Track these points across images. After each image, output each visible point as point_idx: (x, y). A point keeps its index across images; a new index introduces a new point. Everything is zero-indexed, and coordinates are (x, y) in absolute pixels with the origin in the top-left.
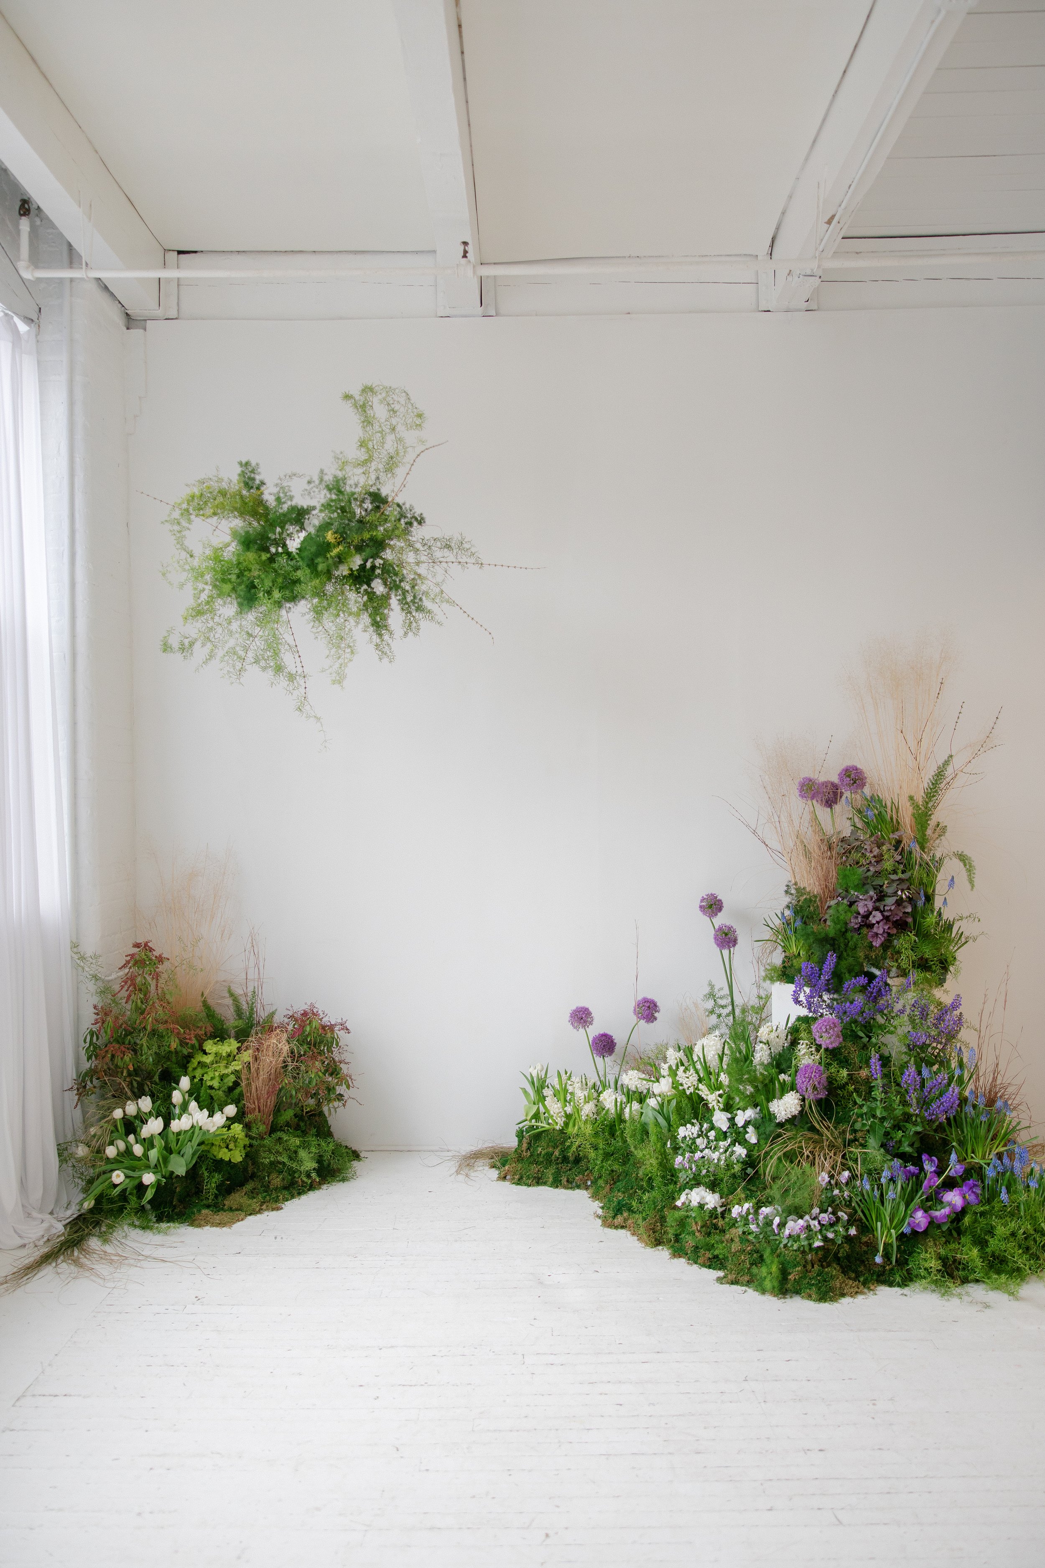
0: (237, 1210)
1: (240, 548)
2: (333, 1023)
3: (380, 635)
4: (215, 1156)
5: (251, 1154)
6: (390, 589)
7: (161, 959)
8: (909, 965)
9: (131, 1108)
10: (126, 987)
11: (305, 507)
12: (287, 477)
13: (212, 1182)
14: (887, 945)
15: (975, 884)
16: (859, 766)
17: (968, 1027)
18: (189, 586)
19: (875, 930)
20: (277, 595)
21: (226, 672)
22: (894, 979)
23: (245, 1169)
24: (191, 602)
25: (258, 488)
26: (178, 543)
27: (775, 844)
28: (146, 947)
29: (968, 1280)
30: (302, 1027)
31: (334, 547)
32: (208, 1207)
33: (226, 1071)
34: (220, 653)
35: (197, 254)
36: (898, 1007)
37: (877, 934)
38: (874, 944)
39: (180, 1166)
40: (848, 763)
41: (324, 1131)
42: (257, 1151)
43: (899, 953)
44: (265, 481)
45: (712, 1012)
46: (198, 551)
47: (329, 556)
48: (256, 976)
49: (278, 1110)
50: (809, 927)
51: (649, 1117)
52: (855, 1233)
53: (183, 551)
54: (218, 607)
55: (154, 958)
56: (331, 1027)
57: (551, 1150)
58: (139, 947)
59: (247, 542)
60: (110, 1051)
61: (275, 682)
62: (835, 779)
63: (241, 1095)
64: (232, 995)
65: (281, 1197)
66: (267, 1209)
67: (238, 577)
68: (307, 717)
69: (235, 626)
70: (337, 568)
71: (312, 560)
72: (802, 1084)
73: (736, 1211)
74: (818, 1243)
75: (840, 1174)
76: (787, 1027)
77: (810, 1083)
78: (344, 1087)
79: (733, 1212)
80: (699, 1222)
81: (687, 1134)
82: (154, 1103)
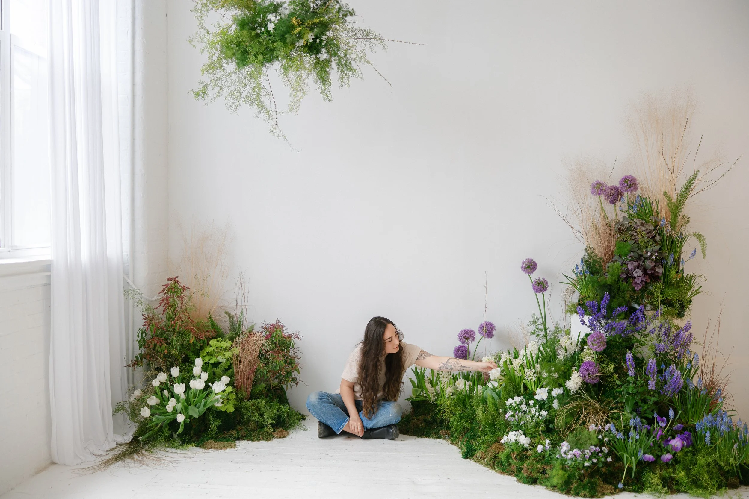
1: (238, 28)
2: (290, 333)
3: (324, 85)
5: (238, 409)
6: (331, 55)
7: (184, 289)
8: (659, 303)
10: (163, 305)
11: (279, 2)
13: (215, 424)
14: (643, 290)
15: (706, 254)
16: (633, 175)
17: (695, 342)
18: (206, 52)
19: (636, 280)
20: (260, 57)
21: (228, 106)
22: (649, 311)
23: (235, 417)
24: (206, 61)
26: (200, 24)
27: (577, 227)
28: (175, 281)
29: (680, 490)
30: (271, 333)
31: (297, 28)
32: (212, 439)
33: (224, 358)
34: (225, 93)
36: (650, 328)
37: (637, 283)
38: (636, 288)
39: (195, 413)
40: (627, 174)
41: (283, 400)
42: (241, 409)
43: (652, 294)
45: (533, 333)
46: (212, 30)
47: (293, 33)
48: (243, 304)
49: (255, 384)
50: (594, 277)
51: (489, 393)
52: (611, 460)
53: (203, 30)
54: (224, 65)
55: (180, 288)
56: (290, 336)
58: (170, 281)
59: (243, 24)
60: (153, 342)
62: (617, 184)
63: (232, 371)
64: (228, 314)
67: (237, 46)
68: (277, 137)
69: (234, 77)
70: (298, 41)
71: (283, 36)
72: (582, 373)
73: (540, 448)
74: (587, 464)
75: (605, 425)
76: (578, 339)
77: (587, 373)
78: (296, 372)
79: (538, 449)
80: (515, 452)
81: (512, 403)
82: (181, 372)
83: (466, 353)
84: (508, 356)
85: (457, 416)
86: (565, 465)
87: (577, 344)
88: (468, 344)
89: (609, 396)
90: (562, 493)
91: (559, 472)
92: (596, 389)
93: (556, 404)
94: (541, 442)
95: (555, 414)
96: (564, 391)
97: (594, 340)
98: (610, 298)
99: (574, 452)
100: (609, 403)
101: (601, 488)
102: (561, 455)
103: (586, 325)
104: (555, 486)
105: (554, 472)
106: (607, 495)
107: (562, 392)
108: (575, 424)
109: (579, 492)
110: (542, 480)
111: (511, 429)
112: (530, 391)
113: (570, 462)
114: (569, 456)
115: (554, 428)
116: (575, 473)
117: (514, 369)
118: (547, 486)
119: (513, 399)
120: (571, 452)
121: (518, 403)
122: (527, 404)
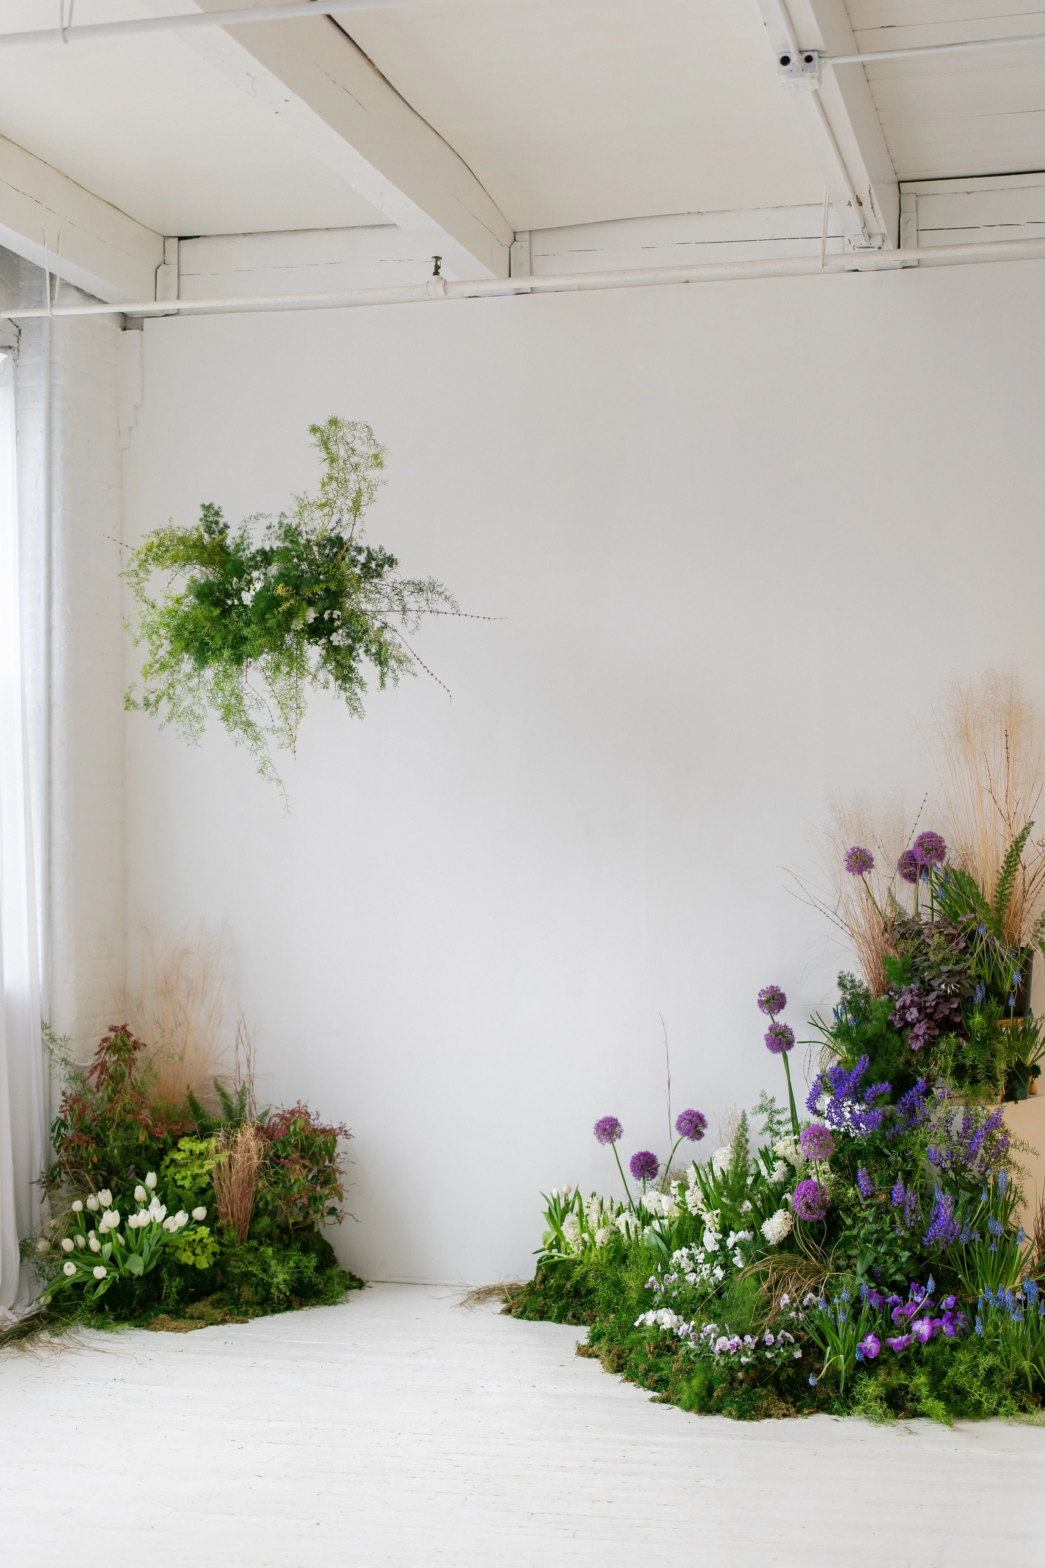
0: (198, 1318)
1: (195, 600)
3: (349, 689)
4: (179, 1260)
5: (220, 1262)
6: (354, 640)
7: (136, 1046)
9: (92, 1203)
10: (97, 1074)
12: (253, 518)
13: (173, 1286)
14: (928, 1049)
18: (144, 642)
19: (916, 1030)
20: (226, 654)
21: (181, 733)
23: (213, 1279)
24: (148, 659)
25: (221, 532)
26: (137, 595)
28: (123, 1031)
29: (915, 1411)
30: (286, 1126)
31: (287, 600)
32: (168, 1313)
33: (200, 1171)
35: (200, 238)
37: (917, 1036)
38: (914, 1047)
39: (137, 1266)
42: (227, 1262)
44: (229, 524)
46: (159, 602)
47: (277, 611)
49: (255, 1217)
51: (651, 1241)
52: (800, 1356)
53: (143, 603)
54: (177, 663)
55: (131, 1044)
56: (325, 1132)
57: (562, 1282)
58: (115, 1031)
59: (204, 595)
60: (76, 1142)
61: (240, 741)
63: (214, 1197)
64: (219, 1089)
65: (251, 1312)
66: (231, 1322)
67: (191, 633)
68: (269, 780)
69: (193, 682)
70: (291, 622)
77: (804, 1201)
78: (337, 1199)
80: (652, 1343)
82: (114, 1197)
93: (738, 1259)
96: (755, 1236)
97: (811, 1139)
98: (869, 1064)
101: (768, 1403)
107: (750, 1238)
114: (718, 1347)
120: (723, 1339)
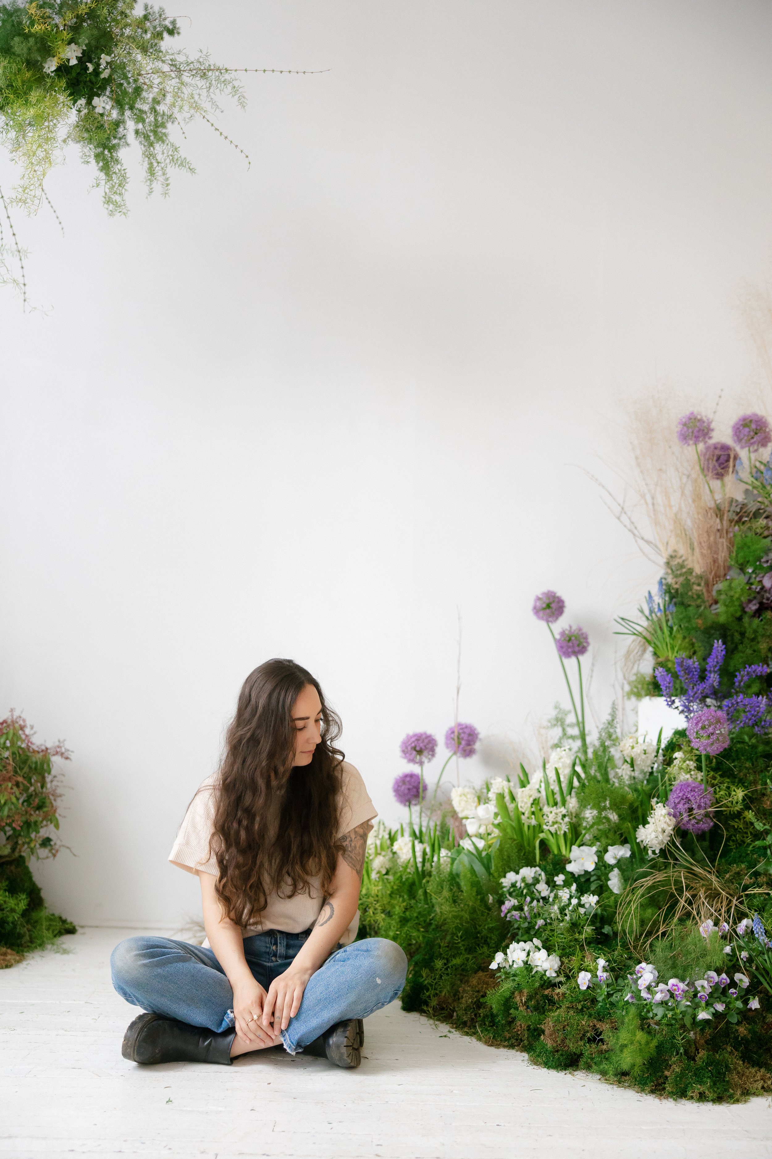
2: (46, 745)
3: (109, 178)
16: (760, 414)
31: (39, 24)
40: (748, 412)
51: (464, 863)
52: (759, 1007)
56: (46, 752)
71: (8, 42)
72: (675, 807)
73: (584, 979)
74: (703, 1015)
75: (735, 923)
76: (659, 741)
77: (686, 806)
78: (52, 827)
79: (579, 981)
80: (525, 991)
81: (516, 882)
83: (417, 788)
84: (505, 783)
85: (396, 917)
86: (647, 1019)
87: (658, 752)
88: (421, 763)
89: (740, 859)
90: (643, 1090)
91: (635, 1035)
92: (706, 844)
93: (615, 882)
94: (585, 964)
95: (616, 902)
96: (632, 850)
97: (703, 728)
98: (727, 652)
99: (669, 987)
100: (738, 875)
101: (741, 1075)
102: (637, 995)
103: (677, 708)
104: (624, 1074)
105: (624, 1036)
106: (754, 1094)
107: (628, 854)
108: (664, 921)
109: (686, 1086)
110: (592, 1059)
111: (515, 938)
112: (555, 855)
113: (660, 1012)
114: (659, 997)
115: (615, 934)
116: (674, 1037)
117: (520, 809)
118: (603, 1073)
119: (517, 873)
120: (662, 986)
121: (530, 881)
122: (551, 883)
